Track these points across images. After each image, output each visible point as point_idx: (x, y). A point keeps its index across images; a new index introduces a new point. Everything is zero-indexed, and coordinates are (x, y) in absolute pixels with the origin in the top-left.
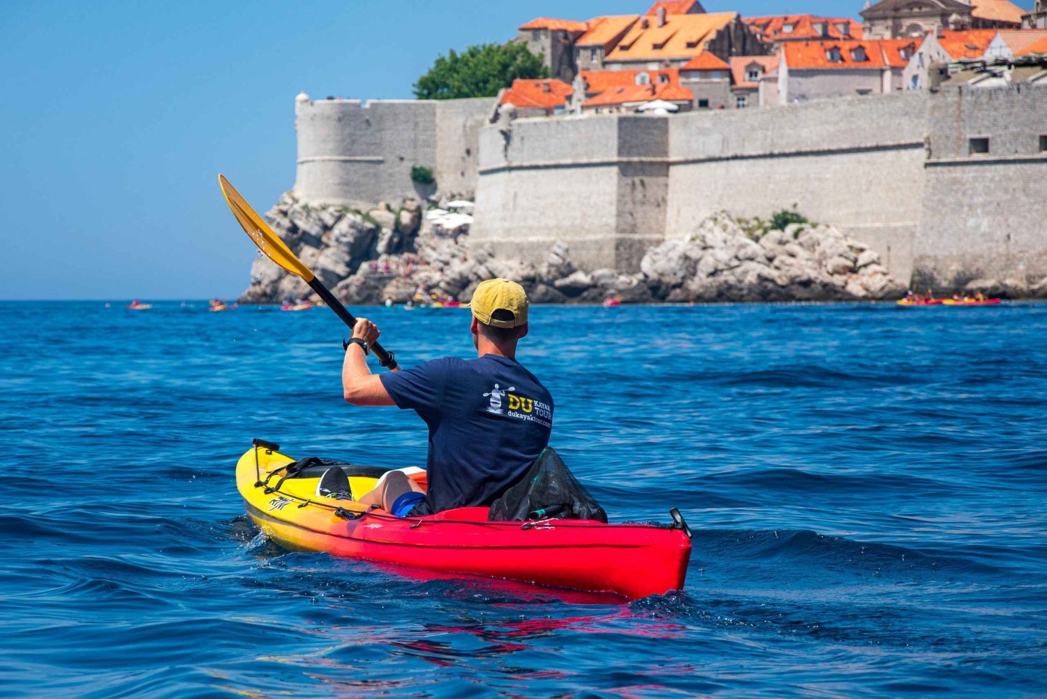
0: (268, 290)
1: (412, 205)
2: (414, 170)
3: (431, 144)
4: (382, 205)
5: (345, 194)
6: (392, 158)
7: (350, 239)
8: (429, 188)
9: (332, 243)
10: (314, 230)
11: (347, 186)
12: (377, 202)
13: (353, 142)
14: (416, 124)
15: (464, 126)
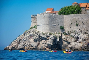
0: (35, 48)
1: (61, 33)
2: (61, 27)
3: (63, 22)
4: (56, 33)
5: (50, 31)
6: (57, 25)
7: (53, 39)
8: (63, 30)
9: (50, 39)
10: (45, 37)
11: (50, 29)
12: (55, 32)
13: (51, 22)
14: (61, 19)
15: (71, 19)
